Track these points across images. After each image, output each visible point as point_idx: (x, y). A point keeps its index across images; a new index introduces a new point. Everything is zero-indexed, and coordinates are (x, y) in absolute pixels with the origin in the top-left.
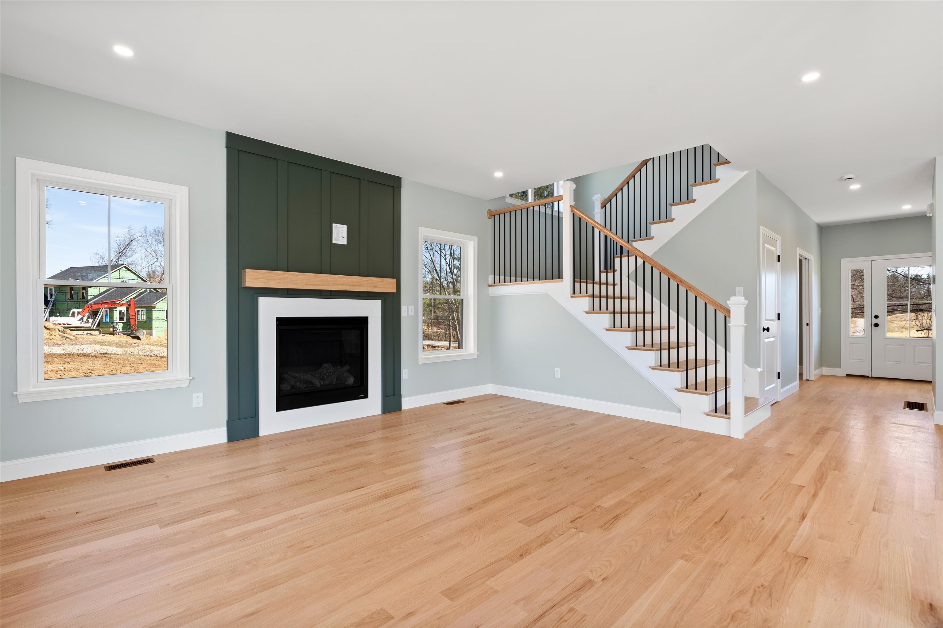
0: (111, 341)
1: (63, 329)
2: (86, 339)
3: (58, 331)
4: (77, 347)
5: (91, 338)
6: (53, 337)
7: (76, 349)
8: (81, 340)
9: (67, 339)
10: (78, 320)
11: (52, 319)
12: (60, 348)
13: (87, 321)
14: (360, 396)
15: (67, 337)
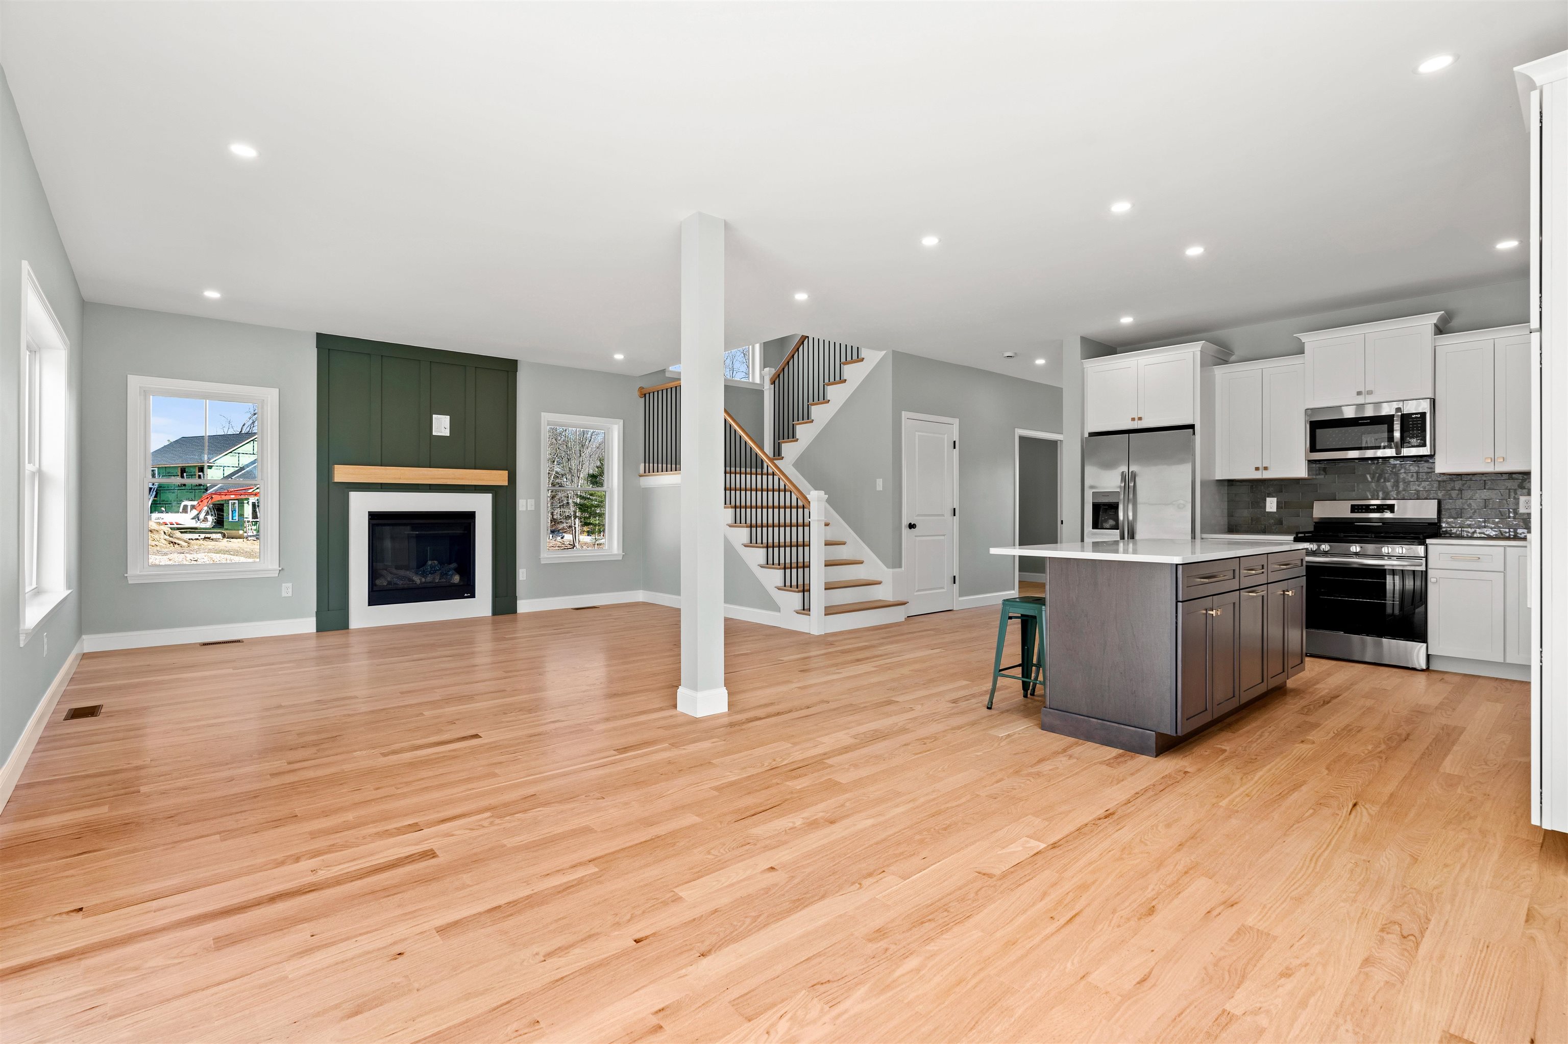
0: (239, 549)
1: (170, 530)
2: (203, 546)
3: (163, 533)
4: (189, 557)
5: (210, 544)
6: (157, 543)
7: (188, 559)
8: (196, 547)
9: (176, 546)
10: (192, 517)
11: (155, 515)
12: (165, 557)
13: (205, 520)
14: (466, 595)
15: (175, 543)
